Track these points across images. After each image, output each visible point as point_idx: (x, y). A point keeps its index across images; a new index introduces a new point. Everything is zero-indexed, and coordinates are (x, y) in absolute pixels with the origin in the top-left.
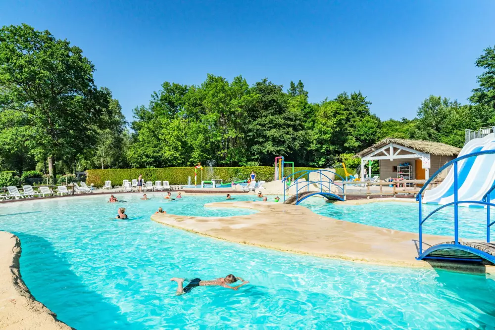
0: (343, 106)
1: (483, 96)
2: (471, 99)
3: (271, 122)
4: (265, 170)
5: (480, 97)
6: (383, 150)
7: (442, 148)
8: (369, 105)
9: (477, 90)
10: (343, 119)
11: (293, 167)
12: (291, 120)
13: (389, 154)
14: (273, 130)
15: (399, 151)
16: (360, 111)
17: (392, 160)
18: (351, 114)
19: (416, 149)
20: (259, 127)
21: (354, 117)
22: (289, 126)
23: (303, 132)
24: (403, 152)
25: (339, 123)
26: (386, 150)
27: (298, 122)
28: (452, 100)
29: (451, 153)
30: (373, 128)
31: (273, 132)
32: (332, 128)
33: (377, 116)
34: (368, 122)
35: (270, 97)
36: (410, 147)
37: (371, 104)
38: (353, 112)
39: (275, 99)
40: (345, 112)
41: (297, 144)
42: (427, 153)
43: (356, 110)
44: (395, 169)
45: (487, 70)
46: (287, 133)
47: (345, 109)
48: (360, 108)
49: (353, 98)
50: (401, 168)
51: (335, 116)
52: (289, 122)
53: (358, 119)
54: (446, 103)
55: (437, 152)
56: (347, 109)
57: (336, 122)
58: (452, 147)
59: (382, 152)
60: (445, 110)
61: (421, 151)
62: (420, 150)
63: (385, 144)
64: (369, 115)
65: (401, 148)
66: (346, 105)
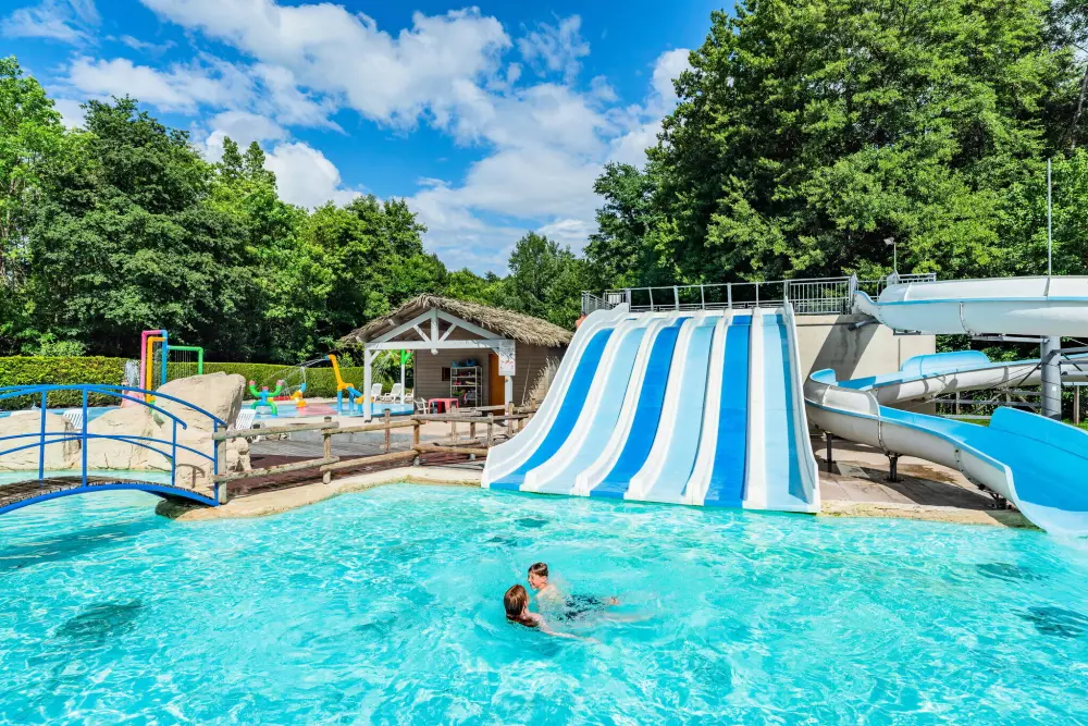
0: (362, 224)
1: (603, 247)
2: (588, 250)
3: (138, 227)
4: (107, 368)
5: (599, 247)
6: (414, 325)
7: (540, 329)
8: (420, 232)
9: (595, 237)
10: (361, 253)
11: (201, 363)
12: (210, 231)
13: (429, 336)
14: (143, 255)
15: (451, 329)
16: (402, 242)
17: (434, 352)
18: (380, 244)
19: (486, 327)
20: (91, 237)
21: (388, 252)
22: (203, 248)
23: (246, 271)
24: (460, 334)
25: (351, 262)
26: (420, 326)
27: (231, 242)
28: (562, 247)
29: (556, 341)
30: (426, 281)
31: (144, 259)
32: (335, 271)
33: (440, 259)
34: (416, 266)
35: (138, 154)
36: (474, 321)
37: (424, 230)
38: (385, 241)
39: (155, 161)
40: (365, 238)
41: (228, 301)
42: (509, 337)
43: (394, 239)
44: (446, 373)
45: (609, 202)
46: (197, 267)
47: (366, 232)
48: (404, 236)
49: (389, 212)
50: (460, 373)
51: (343, 243)
52: (202, 238)
53: (396, 257)
54: (553, 250)
55: (529, 337)
56: (373, 232)
57: (345, 256)
58: (558, 328)
59: (413, 330)
60: (554, 263)
61: (498, 331)
62: (493, 331)
63: (419, 310)
64: (420, 253)
65: (455, 322)
66: (369, 221)
